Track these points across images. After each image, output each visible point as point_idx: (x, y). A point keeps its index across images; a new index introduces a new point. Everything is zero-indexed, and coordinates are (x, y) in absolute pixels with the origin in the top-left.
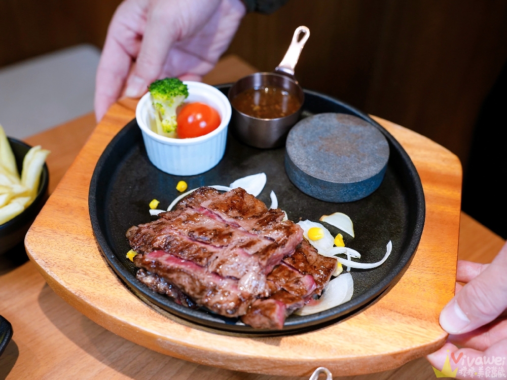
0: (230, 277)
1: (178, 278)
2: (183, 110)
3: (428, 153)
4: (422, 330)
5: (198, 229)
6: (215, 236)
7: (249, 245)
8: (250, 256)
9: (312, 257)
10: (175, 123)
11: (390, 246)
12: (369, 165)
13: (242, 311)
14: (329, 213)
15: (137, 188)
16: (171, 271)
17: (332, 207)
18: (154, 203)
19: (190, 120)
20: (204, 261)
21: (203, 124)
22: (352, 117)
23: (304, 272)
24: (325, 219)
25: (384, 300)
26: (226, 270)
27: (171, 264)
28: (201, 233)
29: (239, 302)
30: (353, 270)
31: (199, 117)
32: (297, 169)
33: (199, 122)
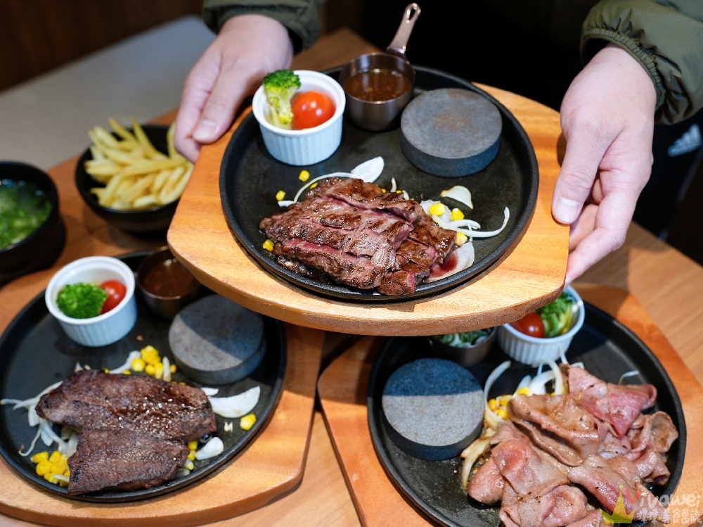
0: (363, 256)
1: (317, 261)
2: (296, 101)
3: (539, 118)
4: (540, 283)
5: (329, 216)
6: (346, 220)
7: (377, 225)
8: (379, 235)
9: (434, 231)
10: (292, 115)
11: (507, 212)
12: (483, 138)
13: (377, 283)
14: (448, 188)
15: (261, 182)
16: (310, 255)
17: (450, 182)
18: (281, 195)
19: (304, 108)
20: (339, 244)
21: (319, 112)
22: (463, 91)
23: (427, 245)
24: (445, 194)
25: (506, 262)
26: (359, 249)
27: (310, 249)
28: (332, 219)
29: (374, 274)
30: (475, 239)
31: (313, 105)
32: (413, 148)
33: (314, 110)
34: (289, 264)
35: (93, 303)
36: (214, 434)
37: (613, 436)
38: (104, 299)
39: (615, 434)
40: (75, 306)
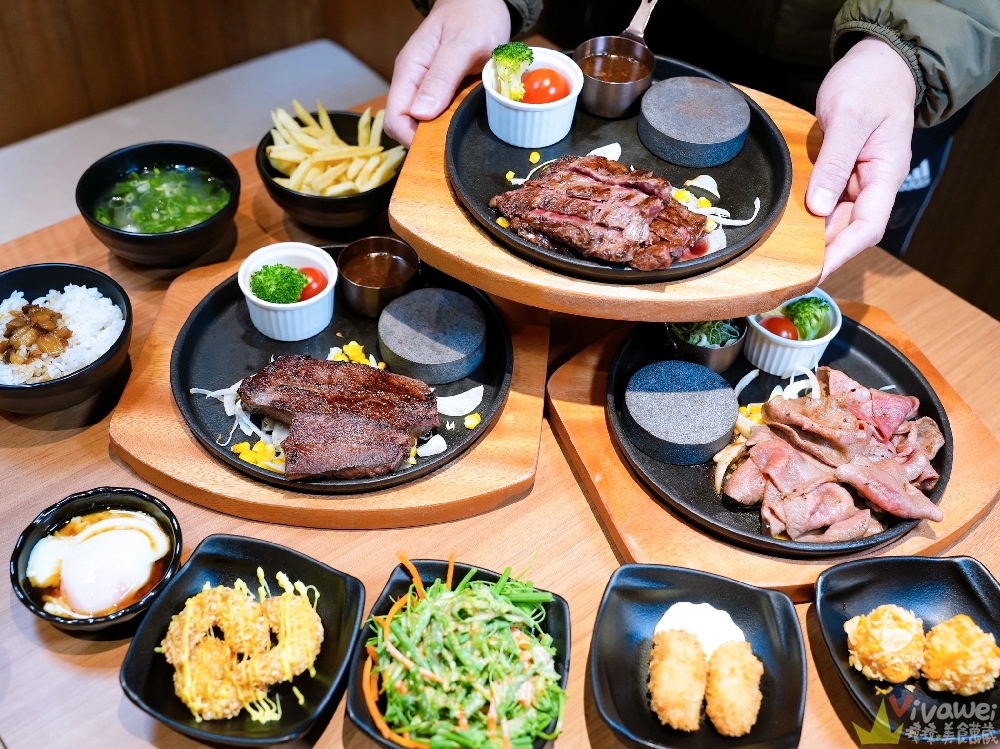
0: (614, 228)
1: (564, 231)
2: (527, 78)
3: (787, 115)
4: (797, 271)
5: (575, 188)
6: (594, 192)
7: (628, 198)
8: (631, 207)
9: (685, 214)
10: (524, 91)
11: (757, 203)
12: (730, 126)
13: (630, 257)
14: (693, 178)
15: (487, 162)
16: (558, 225)
17: (695, 172)
18: (510, 175)
19: (536, 85)
20: (589, 214)
21: (552, 90)
22: (706, 80)
23: (679, 226)
24: (689, 183)
25: (760, 250)
26: (612, 221)
27: (556, 219)
28: (579, 190)
29: (627, 247)
30: (724, 227)
31: (547, 83)
32: (657, 133)
33: (548, 88)
34: (531, 236)
35: (292, 288)
36: (435, 431)
37: (878, 440)
38: (305, 285)
39: (881, 438)
40: (273, 289)
